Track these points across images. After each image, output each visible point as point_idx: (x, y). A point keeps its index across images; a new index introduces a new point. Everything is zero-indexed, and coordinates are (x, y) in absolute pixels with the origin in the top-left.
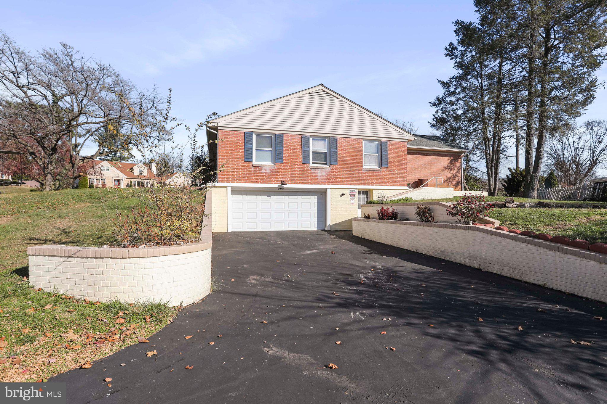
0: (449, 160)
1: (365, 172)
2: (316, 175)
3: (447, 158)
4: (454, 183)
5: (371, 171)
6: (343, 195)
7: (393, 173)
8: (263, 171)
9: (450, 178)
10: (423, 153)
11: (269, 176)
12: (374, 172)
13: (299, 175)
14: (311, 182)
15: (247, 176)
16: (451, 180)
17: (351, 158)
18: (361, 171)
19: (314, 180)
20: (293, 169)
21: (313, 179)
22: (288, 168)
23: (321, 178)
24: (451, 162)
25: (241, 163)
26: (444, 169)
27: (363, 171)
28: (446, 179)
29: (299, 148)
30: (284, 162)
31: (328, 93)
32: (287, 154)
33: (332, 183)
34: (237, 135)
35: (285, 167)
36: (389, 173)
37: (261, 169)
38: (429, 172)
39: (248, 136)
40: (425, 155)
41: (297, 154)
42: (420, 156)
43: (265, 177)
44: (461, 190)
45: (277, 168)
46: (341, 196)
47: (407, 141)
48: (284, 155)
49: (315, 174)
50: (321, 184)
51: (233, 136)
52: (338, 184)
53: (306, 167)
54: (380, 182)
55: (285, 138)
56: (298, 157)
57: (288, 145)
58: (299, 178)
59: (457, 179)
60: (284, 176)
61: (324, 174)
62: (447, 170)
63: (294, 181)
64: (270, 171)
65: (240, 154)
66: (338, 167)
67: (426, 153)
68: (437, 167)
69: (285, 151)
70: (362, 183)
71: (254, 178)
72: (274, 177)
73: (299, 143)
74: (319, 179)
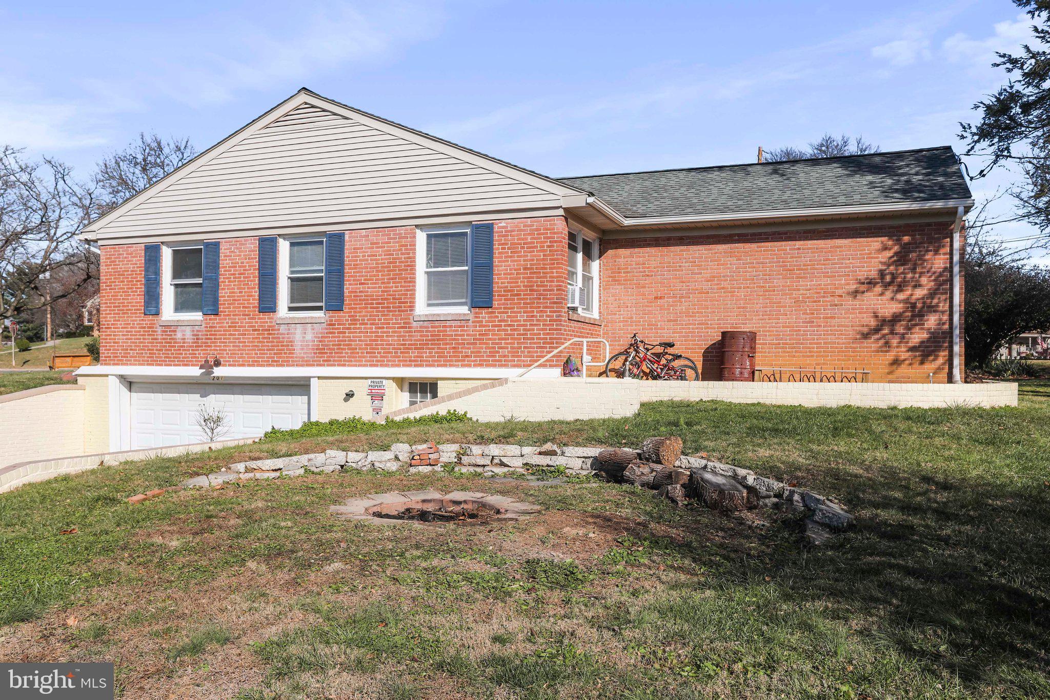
0: (885, 248)
1: (421, 327)
2: (291, 342)
3: (875, 243)
4: (917, 337)
5: (437, 324)
6: (349, 395)
7: (509, 325)
8: (179, 335)
9: (896, 319)
10: (760, 234)
11: (190, 347)
12: (448, 323)
13: (252, 342)
14: (279, 361)
15: (150, 350)
16: (900, 329)
17: (380, 287)
18: (409, 323)
19: (285, 353)
20: (239, 327)
21: (283, 354)
22: (229, 327)
23: (303, 349)
24: (901, 258)
25: (138, 320)
26: (863, 288)
27: (415, 324)
28: (873, 323)
29: (252, 273)
30: (222, 312)
31: (324, 110)
32: (228, 289)
33: (328, 363)
34: (131, 254)
35: (221, 323)
36: (496, 326)
37: (175, 331)
38: (788, 301)
39: (152, 253)
40: (766, 240)
41: (248, 288)
42: (747, 245)
43: (183, 350)
44: (950, 379)
45: (207, 327)
46: (346, 400)
47: (561, 212)
48: (222, 293)
49: (289, 338)
50: (302, 366)
51: (126, 258)
52: (344, 365)
53: (267, 322)
54: (467, 356)
55: (224, 249)
56: (251, 296)
57: (229, 267)
58: (253, 350)
59: (932, 321)
60: (220, 346)
61: (309, 337)
62: (878, 289)
63: (241, 358)
64: (193, 335)
65: (138, 299)
66: (344, 316)
67: (774, 233)
68: (824, 281)
69: (223, 282)
70: (410, 361)
71: (163, 354)
72: (201, 350)
73: (252, 258)
74: (298, 351)
